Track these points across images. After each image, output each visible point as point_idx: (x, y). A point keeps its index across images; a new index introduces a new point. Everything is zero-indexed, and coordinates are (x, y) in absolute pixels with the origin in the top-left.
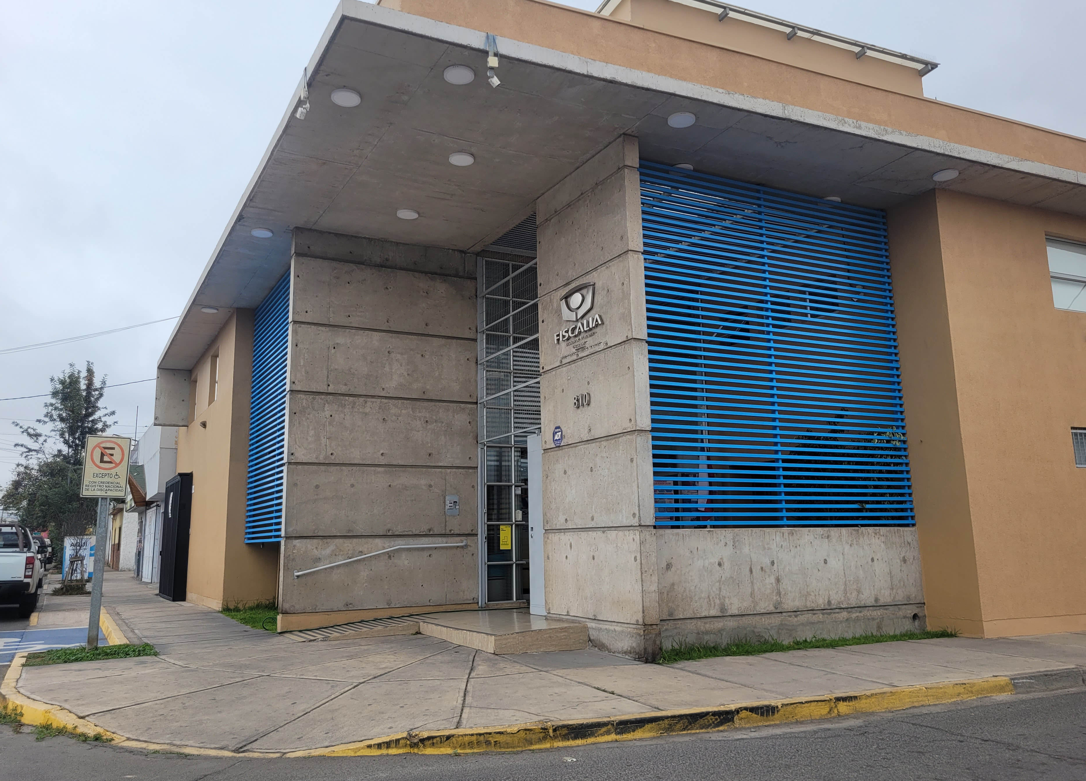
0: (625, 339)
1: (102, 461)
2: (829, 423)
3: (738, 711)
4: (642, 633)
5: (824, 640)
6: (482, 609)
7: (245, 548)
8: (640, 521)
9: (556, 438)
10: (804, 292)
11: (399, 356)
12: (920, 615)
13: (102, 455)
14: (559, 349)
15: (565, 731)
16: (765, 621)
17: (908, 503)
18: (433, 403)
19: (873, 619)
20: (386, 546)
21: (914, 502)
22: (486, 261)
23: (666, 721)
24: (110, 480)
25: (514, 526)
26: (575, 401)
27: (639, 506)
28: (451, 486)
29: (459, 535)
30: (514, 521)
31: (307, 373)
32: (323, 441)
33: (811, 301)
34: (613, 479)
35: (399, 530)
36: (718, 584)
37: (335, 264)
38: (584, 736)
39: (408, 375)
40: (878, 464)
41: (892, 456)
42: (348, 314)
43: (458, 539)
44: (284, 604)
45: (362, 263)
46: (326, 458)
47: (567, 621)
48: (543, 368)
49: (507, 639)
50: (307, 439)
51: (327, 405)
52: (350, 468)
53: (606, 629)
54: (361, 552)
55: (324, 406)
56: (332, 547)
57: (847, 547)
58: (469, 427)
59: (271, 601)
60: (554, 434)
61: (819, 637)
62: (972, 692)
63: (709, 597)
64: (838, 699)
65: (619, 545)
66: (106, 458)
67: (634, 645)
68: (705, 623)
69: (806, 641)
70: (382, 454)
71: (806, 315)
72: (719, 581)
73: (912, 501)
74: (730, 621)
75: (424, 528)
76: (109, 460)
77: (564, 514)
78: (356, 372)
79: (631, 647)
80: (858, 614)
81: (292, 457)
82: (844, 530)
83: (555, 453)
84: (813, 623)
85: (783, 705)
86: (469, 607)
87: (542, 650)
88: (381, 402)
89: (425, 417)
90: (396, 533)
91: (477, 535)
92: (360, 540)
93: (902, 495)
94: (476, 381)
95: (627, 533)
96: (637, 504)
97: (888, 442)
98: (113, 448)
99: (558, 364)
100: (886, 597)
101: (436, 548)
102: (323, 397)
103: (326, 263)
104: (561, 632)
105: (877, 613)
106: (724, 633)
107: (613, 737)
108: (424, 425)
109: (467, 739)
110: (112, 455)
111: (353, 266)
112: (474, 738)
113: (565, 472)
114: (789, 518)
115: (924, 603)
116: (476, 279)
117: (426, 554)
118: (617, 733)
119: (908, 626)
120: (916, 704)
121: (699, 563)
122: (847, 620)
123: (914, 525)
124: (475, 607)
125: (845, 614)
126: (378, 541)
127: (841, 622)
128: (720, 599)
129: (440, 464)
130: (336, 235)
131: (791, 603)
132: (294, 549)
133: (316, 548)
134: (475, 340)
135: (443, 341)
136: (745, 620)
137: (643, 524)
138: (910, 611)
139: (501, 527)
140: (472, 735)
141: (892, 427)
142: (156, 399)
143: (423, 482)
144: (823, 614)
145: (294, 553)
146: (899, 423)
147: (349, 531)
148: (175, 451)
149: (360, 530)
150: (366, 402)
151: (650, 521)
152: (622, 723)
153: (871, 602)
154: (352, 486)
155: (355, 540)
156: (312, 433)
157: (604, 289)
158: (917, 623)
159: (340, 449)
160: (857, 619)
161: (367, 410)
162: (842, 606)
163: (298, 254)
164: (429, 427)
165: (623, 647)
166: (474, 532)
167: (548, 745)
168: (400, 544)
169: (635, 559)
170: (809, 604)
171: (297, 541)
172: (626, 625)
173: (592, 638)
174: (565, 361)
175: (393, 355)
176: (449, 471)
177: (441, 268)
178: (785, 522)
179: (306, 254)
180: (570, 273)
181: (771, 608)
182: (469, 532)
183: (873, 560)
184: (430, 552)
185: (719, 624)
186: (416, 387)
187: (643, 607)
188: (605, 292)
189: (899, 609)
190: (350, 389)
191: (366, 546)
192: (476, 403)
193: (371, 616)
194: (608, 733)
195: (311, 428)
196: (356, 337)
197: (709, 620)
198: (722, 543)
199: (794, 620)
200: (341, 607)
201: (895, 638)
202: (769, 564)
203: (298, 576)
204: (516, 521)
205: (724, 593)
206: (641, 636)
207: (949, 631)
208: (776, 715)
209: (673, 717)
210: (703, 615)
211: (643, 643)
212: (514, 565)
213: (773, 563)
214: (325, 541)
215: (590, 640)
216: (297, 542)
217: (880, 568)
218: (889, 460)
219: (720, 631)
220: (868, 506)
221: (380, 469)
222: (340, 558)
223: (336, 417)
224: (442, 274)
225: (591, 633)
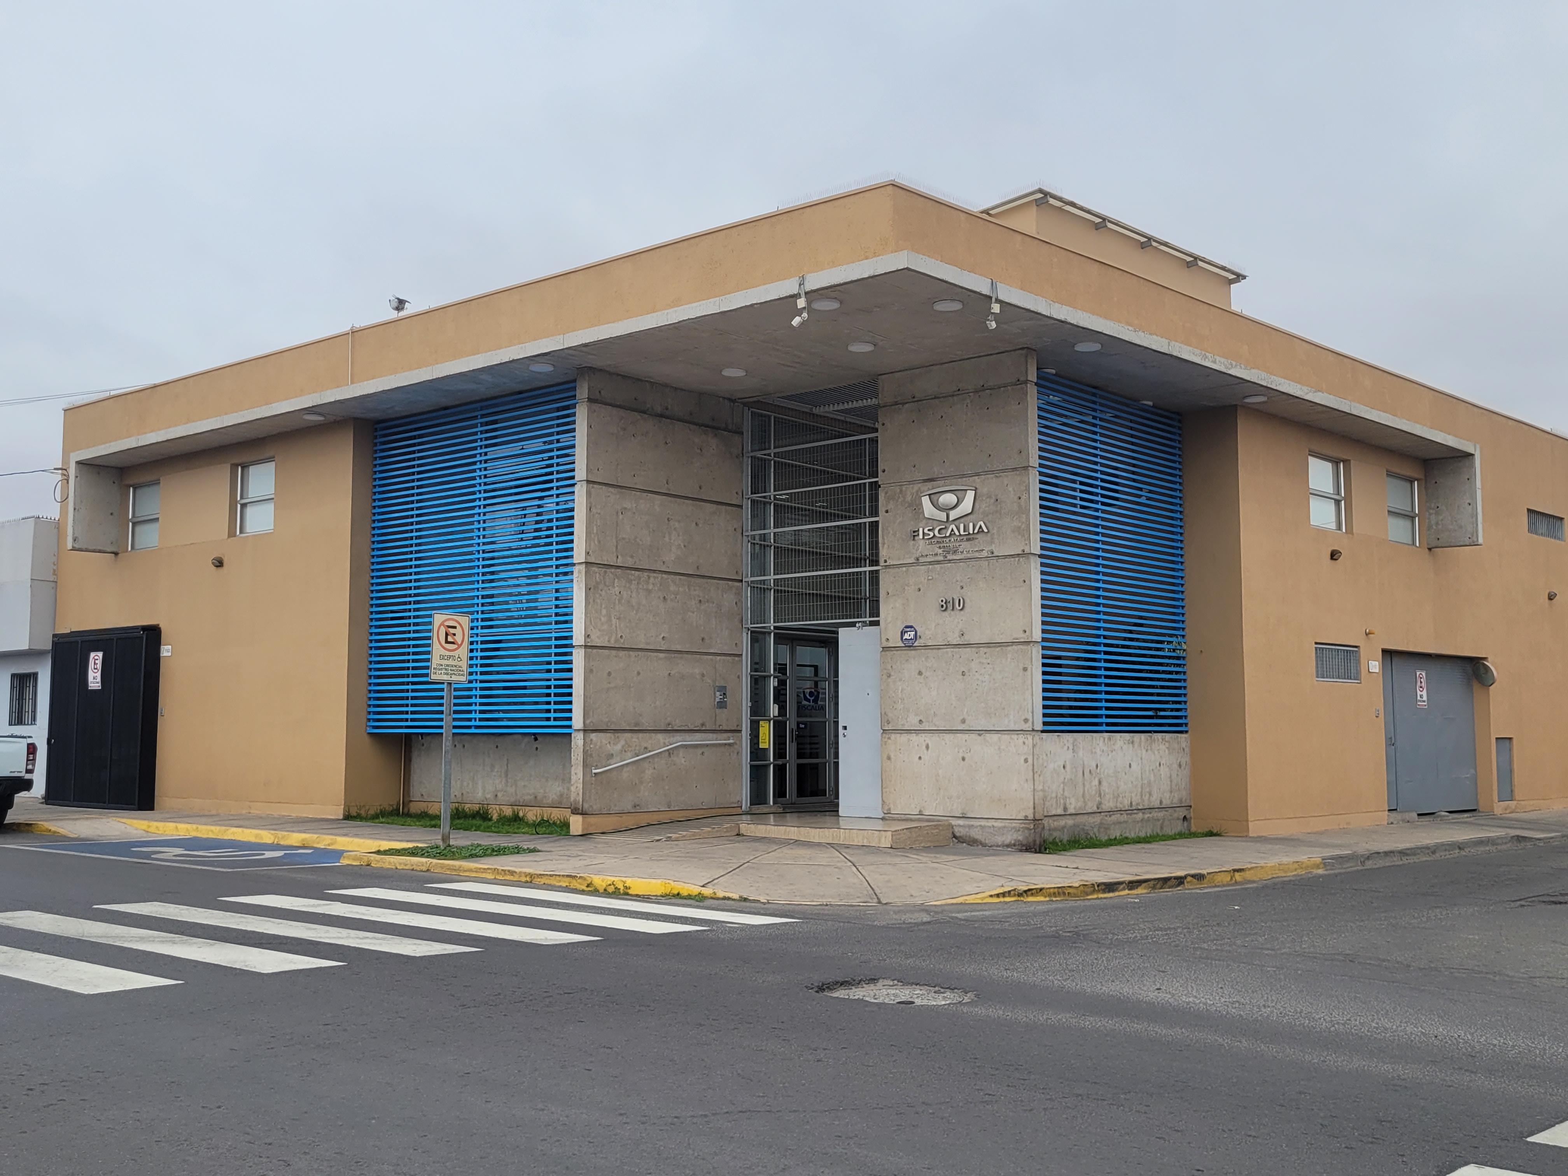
0: (1020, 553)
1: (447, 642)
2: (1125, 631)
4: (1032, 827)
5: (1127, 838)
6: (747, 814)
7: (367, 739)
8: (1033, 726)
9: (906, 636)
11: (677, 524)
12: (1188, 817)
13: (447, 635)
14: (914, 545)
16: (1091, 819)
17: (1184, 710)
18: (704, 581)
19: (1158, 820)
20: (667, 742)
21: (1188, 710)
22: (752, 412)
24: (454, 663)
25: (772, 722)
26: (943, 603)
27: (1033, 713)
28: (720, 675)
29: (726, 731)
30: (772, 716)
31: (599, 542)
32: (614, 621)
34: (997, 685)
35: (677, 724)
36: (1062, 785)
37: (622, 412)
38: (1113, 891)
39: (685, 546)
40: (1164, 672)
41: (1175, 665)
42: (633, 473)
43: (725, 735)
44: (585, 804)
45: (644, 412)
46: (616, 641)
47: (919, 820)
48: (886, 561)
50: (600, 619)
51: (616, 580)
52: (636, 653)
53: (980, 826)
54: (646, 748)
55: (614, 582)
56: (622, 742)
57: (1144, 752)
58: (736, 609)
59: (395, 807)
60: (903, 633)
61: (1125, 835)
63: (1057, 797)
64: (1235, 871)
65: (1002, 747)
66: (450, 639)
67: (1020, 838)
68: (1054, 821)
69: (1116, 838)
70: (663, 638)
72: (1063, 783)
73: (1186, 709)
74: (1069, 819)
75: (697, 723)
76: (452, 640)
77: (916, 715)
78: (641, 543)
79: (1015, 840)
80: (1148, 815)
81: (589, 640)
82: (1143, 736)
83: (905, 652)
84: (1120, 823)
85: (1208, 873)
86: (734, 811)
88: (662, 578)
89: (699, 596)
90: (676, 728)
91: (740, 731)
92: (645, 734)
93: (1179, 703)
94: (742, 555)
95: (1015, 737)
96: (1030, 710)
97: (1174, 650)
98: (455, 627)
99: (912, 560)
100: (1167, 800)
101: (707, 745)
102: (613, 570)
103: (614, 411)
104: (934, 829)
105: (1161, 814)
106: (1066, 830)
107: (1127, 892)
108: (698, 605)
110: (454, 635)
111: (637, 416)
113: (920, 673)
114: (1108, 724)
115: (1191, 806)
116: (742, 433)
117: (700, 751)
118: (1130, 890)
119: (1179, 827)
121: (1051, 766)
122: (1142, 820)
123: (1186, 732)
124: (739, 811)
125: (1140, 815)
126: (660, 736)
127: (1138, 822)
128: (1063, 799)
129: (712, 651)
130: (624, 377)
131: (1108, 805)
132: (591, 743)
133: (610, 743)
134: (741, 507)
135: (714, 507)
136: (1079, 819)
137: (1036, 729)
138: (1182, 813)
139: (761, 723)
141: (1176, 636)
142: (75, 509)
143: (697, 671)
144: (1127, 814)
145: (591, 748)
146: (1181, 633)
147: (637, 724)
149: (646, 724)
150: (649, 577)
151: (1039, 726)
153: (1157, 804)
154: (639, 673)
155: (641, 735)
156: (604, 612)
157: (990, 497)
158: (1186, 824)
159: (628, 631)
160: (1148, 820)
161: (651, 587)
162: (1140, 808)
163: (590, 400)
164: (703, 607)
165: (1003, 841)
166: (739, 728)
167: (1095, 896)
168: (678, 740)
169: (1026, 761)
170: (1119, 805)
171: (594, 734)
172: (1008, 821)
173: (958, 834)
174: (922, 560)
175: (672, 523)
176: (719, 658)
177: (713, 420)
178: (1104, 728)
179: (597, 400)
180: (935, 469)
181: (1095, 809)
182: (735, 728)
183: (1160, 765)
184: (703, 750)
185: (1062, 822)
186: (691, 561)
187: (1034, 803)
188: (992, 501)
189: (1175, 811)
190: (635, 562)
191: (650, 742)
192: (741, 581)
193: (654, 819)
194: (1124, 889)
195: (603, 606)
196: (641, 501)
197: (1056, 818)
198: (1066, 748)
199: (1109, 820)
200: (629, 808)
201: (1173, 838)
202: (1095, 767)
203: (595, 774)
204: (774, 717)
205: (1066, 794)
206: (1031, 830)
207: (1215, 831)
208: (1205, 881)
210: (1054, 813)
211: (1032, 836)
212: (772, 766)
213: (1097, 766)
214: (617, 735)
215: (955, 837)
216: (593, 736)
217: (1164, 771)
218: (1172, 669)
219: (1064, 827)
220: (1162, 713)
221: (662, 655)
222: (629, 754)
223: (624, 594)
224: (713, 427)
225: (956, 830)
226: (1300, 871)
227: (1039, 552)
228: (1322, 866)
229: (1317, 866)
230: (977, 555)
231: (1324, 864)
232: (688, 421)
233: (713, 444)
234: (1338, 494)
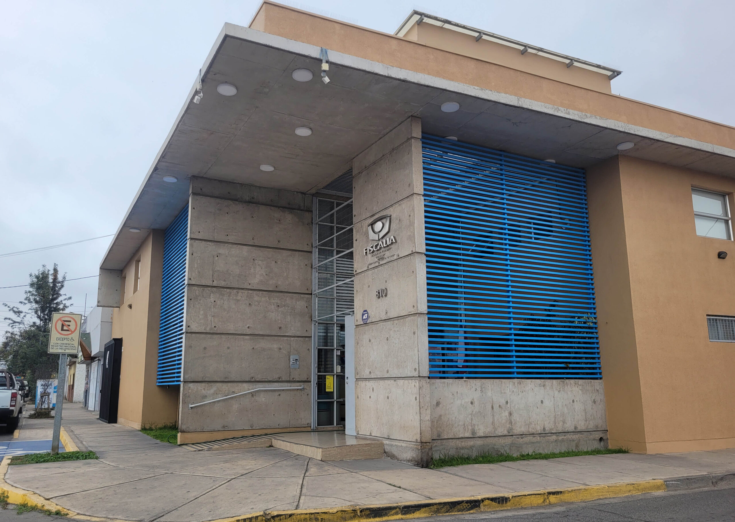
0: (411, 253)
1: (62, 330)
2: (546, 310)
3: (483, 500)
4: (420, 448)
5: (540, 454)
6: (313, 431)
7: (157, 389)
8: (419, 373)
9: (364, 318)
10: (530, 223)
11: (260, 262)
12: (604, 438)
13: (63, 326)
14: (367, 259)
15: (368, 512)
16: (502, 441)
17: (597, 364)
18: (282, 294)
19: (573, 441)
20: (250, 388)
21: (601, 363)
22: (319, 200)
23: (435, 507)
24: (67, 342)
25: (335, 376)
26: (377, 293)
27: (419, 364)
28: (294, 349)
29: (299, 382)
30: (335, 373)
31: (199, 272)
32: (209, 318)
33: (535, 229)
34: (402, 345)
35: (259, 377)
36: (470, 416)
37: (218, 200)
38: (380, 516)
39: (266, 275)
40: (578, 337)
41: (587, 333)
42: (227, 234)
43: (298, 384)
44: (182, 426)
45: (236, 200)
46: (211, 329)
47: (370, 439)
48: (356, 271)
49: (330, 451)
50: (199, 317)
51: (212, 294)
52: (227, 336)
53: (396, 445)
54: (234, 392)
55: (210, 295)
56: (214, 389)
57: (556, 393)
58: (306, 310)
59: (174, 424)
60: (363, 315)
61: (537, 452)
62: (638, 490)
63: (464, 424)
64: (549, 493)
65: (405, 389)
66: (65, 328)
67: (414, 456)
68: (462, 442)
69: (528, 454)
70: (248, 327)
71: (531, 238)
72: (471, 414)
73: (600, 363)
74: (478, 440)
75: (276, 377)
76: (67, 329)
77: (369, 368)
78: (232, 273)
79: (412, 457)
80: (563, 437)
81: (189, 329)
82: (554, 381)
83: (364, 327)
84: (533, 443)
85: (513, 497)
86: (305, 429)
87: (353, 458)
88: (248, 292)
89: (277, 303)
90: (257, 380)
91: (310, 382)
92: (233, 384)
93: (593, 358)
94: (311, 279)
95: (410, 381)
96: (417, 362)
97: (585, 323)
98: (70, 321)
99: (366, 268)
100: (582, 426)
101: (283, 390)
102: (209, 289)
103: (213, 200)
104: (366, 447)
105: (576, 437)
106: (474, 449)
107: (400, 516)
108: (277, 308)
109: (302, 516)
110: (69, 326)
111: (230, 202)
112: (308, 516)
113: (370, 341)
114: (518, 373)
115: (607, 431)
116: (312, 212)
117: (277, 393)
118: (403, 514)
119: (596, 445)
120: (601, 497)
121: (458, 402)
122: (556, 441)
123: (601, 378)
124: (309, 429)
125: (554, 437)
126: (245, 385)
127: (552, 442)
128: (471, 426)
129: (287, 335)
130: (219, 181)
131: (519, 429)
132: (189, 390)
133: (204, 389)
134: (311, 252)
135: (290, 252)
136: (489, 440)
137: (421, 375)
138: (598, 436)
139: (327, 377)
140: (306, 514)
141: (587, 313)
142: (99, 289)
143: (275, 346)
144: (540, 437)
145: (189, 392)
146: (592, 311)
147: (227, 378)
148: (110, 324)
149: (233, 378)
150: (238, 293)
151: (426, 373)
152: (406, 507)
153: (572, 429)
154: (228, 348)
155: (229, 384)
156: (202, 312)
157: (397, 219)
158: (602, 443)
159: (220, 323)
160: (563, 440)
161: (239, 298)
162: (553, 432)
163: (194, 194)
164: (280, 309)
165: (406, 457)
166: (309, 380)
168: (260, 387)
169: (416, 399)
170: (530, 430)
171: (192, 384)
172: (409, 443)
173: (386, 451)
174: (370, 267)
175: (256, 262)
176: (292, 339)
177: (289, 204)
178: (515, 375)
179: (199, 193)
180: (375, 208)
181: (506, 433)
182: (305, 379)
183: (573, 401)
184: (280, 393)
185: (471, 443)
186: (271, 283)
187: (421, 430)
188: (398, 221)
189: (591, 434)
190: (227, 284)
191: (237, 388)
192: (311, 294)
193: (239, 435)
194: (397, 513)
195: (201, 309)
196: (232, 249)
197: (464, 440)
198: (474, 389)
199: (521, 440)
200: (220, 428)
201: (587, 453)
202: (505, 403)
203: (192, 408)
204: (336, 373)
205: (474, 422)
206: (419, 450)
207: (624, 449)
208: (508, 503)
209: (440, 504)
210: (460, 436)
211: (420, 455)
212: (335, 402)
213: (507, 402)
214: (210, 384)
215: (385, 452)
216: (191, 385)
217: (578, 407)
218: (585, 335)
219: (472, 447)
220: (571, 366)
221: (247, 337)
222: (220, 396)
223: (218, 302)
224: (290, 208)
225: (386, 447)
226: (634, 492)
227: (425, 252)
228: (664, 487)
229: (658, 488)
230: (392, 259)
231: (667, 485)
232: (271, 204)
233: (289, 218)
234: (727, 215)
